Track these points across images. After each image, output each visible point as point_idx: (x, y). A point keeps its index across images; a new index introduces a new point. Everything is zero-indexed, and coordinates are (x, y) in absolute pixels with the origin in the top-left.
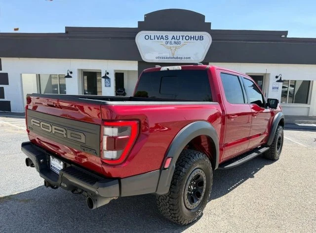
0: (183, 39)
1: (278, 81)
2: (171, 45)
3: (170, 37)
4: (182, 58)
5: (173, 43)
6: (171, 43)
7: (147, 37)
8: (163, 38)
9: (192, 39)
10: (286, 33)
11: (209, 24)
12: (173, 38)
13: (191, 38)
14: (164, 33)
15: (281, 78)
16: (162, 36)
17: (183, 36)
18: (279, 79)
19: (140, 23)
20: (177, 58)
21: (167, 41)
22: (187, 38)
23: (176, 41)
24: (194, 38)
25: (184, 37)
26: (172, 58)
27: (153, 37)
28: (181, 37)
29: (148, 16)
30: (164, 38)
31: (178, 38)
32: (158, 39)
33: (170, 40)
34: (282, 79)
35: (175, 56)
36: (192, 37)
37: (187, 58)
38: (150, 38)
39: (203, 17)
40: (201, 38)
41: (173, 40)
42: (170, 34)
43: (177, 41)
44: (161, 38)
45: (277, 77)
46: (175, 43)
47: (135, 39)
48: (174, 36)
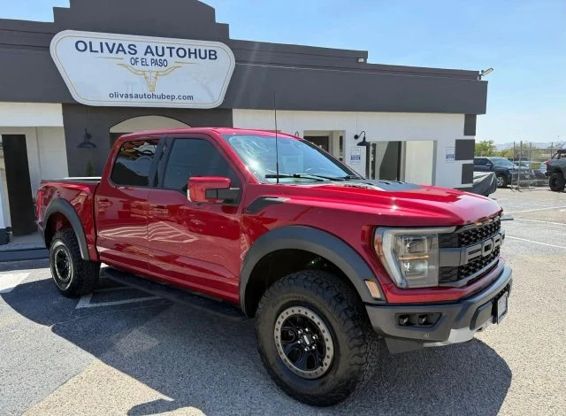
0: (171, 56)
1: (360, 144)
2: (145, 68)
3: (141, 49)
4: (173, 98)
5: (149, 63)
6: (144, 63)
7: (81, 46)
8: (124, 50)
9: (193, 56)
12: (148, 50)
13: (190, 53)
14: (125, 40)
15: (364, 138)
16: (120, 45)
17: (171, 48)
18: (360, 140)
20: (162, 96)
21: (135, 56)
22: (181, 53)
23: (156, 57)
24: (196, 53)
25: (174, 51)
26: (149, 97)
27: (96, 47)
28: (167, 51)
30: (127, 50)
31: (160, 53)
32: (111, 52)
33: (140, 54)
35: (158, 93)
36: (193, 51)
37: (185, 98)
38: (89, 47)
39: (211, 11)
40: (212, 55)
41: (149, 56)
42: (141, 42)
43: (158, 58)
44: (118, 50)
45: (356, 137)
46: (154, 62)
47: (47, 48)
48: (149, 47)
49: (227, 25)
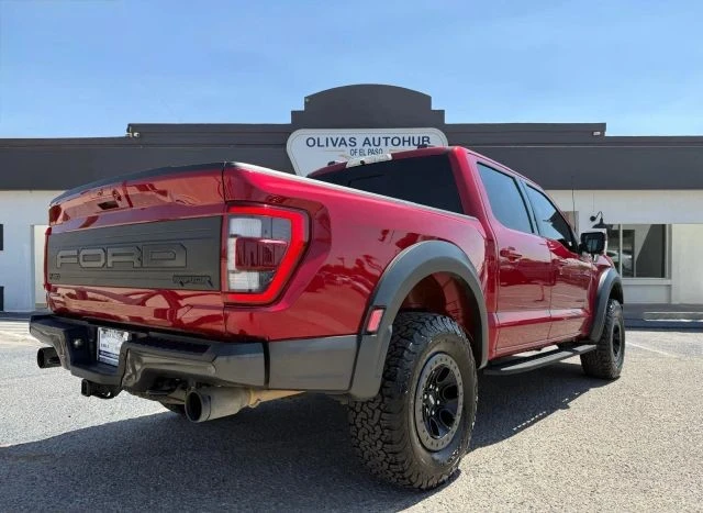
0: (387, 145)
1: (596, 227)
3: (360, 141)
5: (366, 152)
6: (361, 153)
7: (311, 142)
8: (345, 143)
9: (407, 144)
10: (602, 127)
11: (441, 113)
12: (366, 142)
13: (404, 142)
14: (346, 133)
15: (602, 220)
16: (343, 139)
17: (387, 138)
18: (597, 222)
19: (294, 114)
21: (354, 148)
22: (396, 141)
23: (373, 147)
24: (411, 141)
25: (389, 141)
27: (323, 142)
28: (383, 141)
29: (311, 101)
30: (348, 142)
31: (377, 143)
32: (335, 145)
33: (359, 146)
34: (605, 222)
36: (407, 139)
38: (317, 143)
39: (427, 99)
40: (425, 141)
41: (367, 147)
42: (360, 134)
43: (375, 148)
44: (341, 144)
45: (593, 219)
46: (371, 152)
47: (285, 145)
48: (367, 139)
49: (443, 111)
